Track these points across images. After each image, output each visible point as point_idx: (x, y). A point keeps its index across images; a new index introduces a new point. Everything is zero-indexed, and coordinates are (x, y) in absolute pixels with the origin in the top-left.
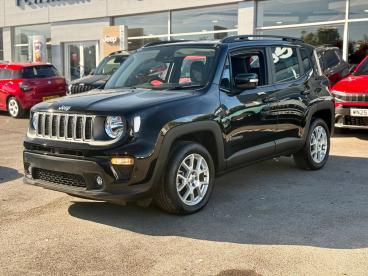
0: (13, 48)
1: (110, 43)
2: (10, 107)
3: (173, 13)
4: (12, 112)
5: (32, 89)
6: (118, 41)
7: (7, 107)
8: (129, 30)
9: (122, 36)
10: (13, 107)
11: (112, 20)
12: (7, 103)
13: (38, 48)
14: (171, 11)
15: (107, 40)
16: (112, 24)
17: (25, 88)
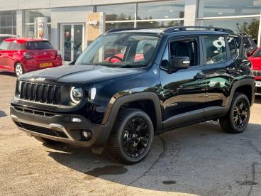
0: (24, 26)
1: (92, 25)
2: (17, 70)
3: (139, 4)
4: (18, 74)
5: (32, 58)
6: (98, 24)
7: (15, 70)
8: (107, 16)
9: (101, 20)
10: (19, 70)
11: (95, 8)
12: (15, 67)
13: (41, 26)
14: (137, 3)
15: (90, 22)
16: (95, 11)
17: (28, 56)
